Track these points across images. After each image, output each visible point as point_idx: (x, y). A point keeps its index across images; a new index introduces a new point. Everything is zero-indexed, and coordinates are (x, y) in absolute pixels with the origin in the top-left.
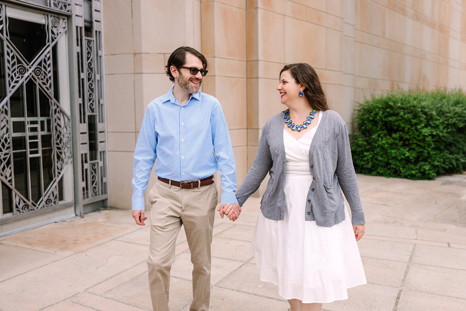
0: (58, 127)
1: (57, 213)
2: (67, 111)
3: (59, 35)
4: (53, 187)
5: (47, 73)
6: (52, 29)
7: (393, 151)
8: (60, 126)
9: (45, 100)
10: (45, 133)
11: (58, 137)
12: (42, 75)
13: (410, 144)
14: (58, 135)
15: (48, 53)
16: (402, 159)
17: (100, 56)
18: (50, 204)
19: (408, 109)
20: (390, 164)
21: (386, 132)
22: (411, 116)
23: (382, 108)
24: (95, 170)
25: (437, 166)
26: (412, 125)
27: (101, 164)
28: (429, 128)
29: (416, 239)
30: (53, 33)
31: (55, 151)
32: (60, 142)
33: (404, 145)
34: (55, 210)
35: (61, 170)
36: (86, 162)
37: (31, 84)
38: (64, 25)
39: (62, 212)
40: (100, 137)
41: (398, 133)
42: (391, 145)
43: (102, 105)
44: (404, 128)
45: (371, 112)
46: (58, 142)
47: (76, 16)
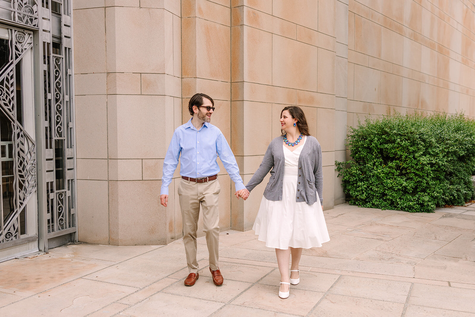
0: (21, 152)
1: (18, 249)
2: (32, 134)
3: (24, 51)
4: (15, 220)
5: (10, 93)
6: (16, 45)
7: (389, 181)
8: (23, 152)
9: (6, 122)
10: (6, 159)
11: (21, 163)
12: (4, 95)
13: (407, 173)
14: (21, 161)
15: (11, 71)
16: (399, 189)
17: (70, 75)
18: (11, 239)
19: (405, 136)
20: (386, 195)
21: (381, 160)
22: (408, 142)
23: (378, 134)
24: (62, 201)
25: (436, 197)
26: (410, 153)
27: (69, 193)
28: (428, 156)
29: (414, 277)
30: (17, 49)
31: (17, 179)
32: (23, 169)
33: (401, 175)
34: (16, 245)
35: (23, 200)
36: (52, 191)
38: (29, 41)
39: (24, 247)
40: (68, 164)
41: (394, 161)
42: (387, 174)
43: (71, 128)
44: (401, 156)
45: (366, 139)
46: (21, 169)
47: (44, 30)
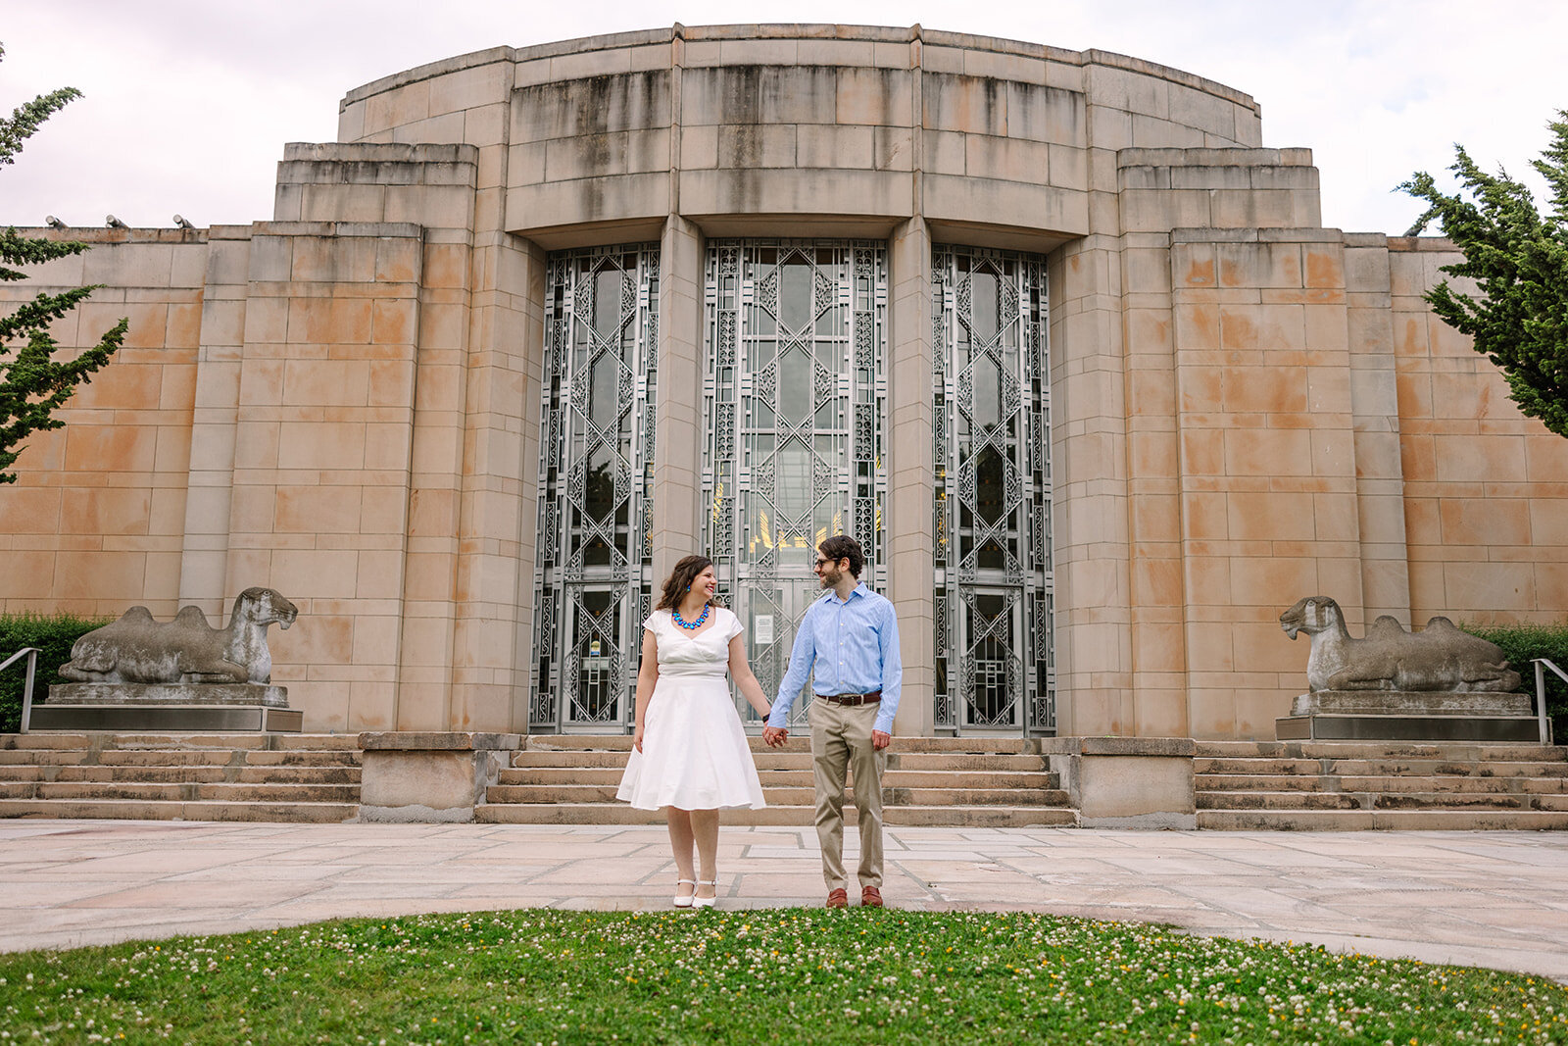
0: (1011, 668)
1: (1008, 732)
2: (1019, 657)
3: (1015, 602)
4: (1006, 712)
5: (1004, 629)
6: (1008, 598)
8: (1013, 668)
9: (1001, 648)
10: (1001, 672)
11: (1011, 675)
12: (1000, 631)
15: (1005, 614)
17: (1051, 614)
18: (1003, 725)
24: (1044, 705)
27: (1050, 701)
30: (1009, 601)
31: (1008, 684)
32: (1013, 680)
34: (1007, 730)
35: (1013, 700)
36: (1035, 697)
37: (991, 638)
38: (1018, 594)
39: (1013, 733)
40: (1049, 679)
43: (1052, 652)
46: (1011, 679)
47: (1030, 585)
